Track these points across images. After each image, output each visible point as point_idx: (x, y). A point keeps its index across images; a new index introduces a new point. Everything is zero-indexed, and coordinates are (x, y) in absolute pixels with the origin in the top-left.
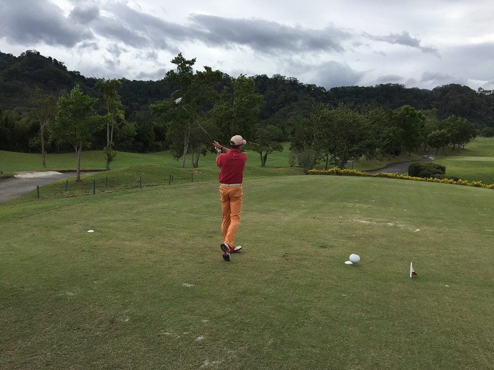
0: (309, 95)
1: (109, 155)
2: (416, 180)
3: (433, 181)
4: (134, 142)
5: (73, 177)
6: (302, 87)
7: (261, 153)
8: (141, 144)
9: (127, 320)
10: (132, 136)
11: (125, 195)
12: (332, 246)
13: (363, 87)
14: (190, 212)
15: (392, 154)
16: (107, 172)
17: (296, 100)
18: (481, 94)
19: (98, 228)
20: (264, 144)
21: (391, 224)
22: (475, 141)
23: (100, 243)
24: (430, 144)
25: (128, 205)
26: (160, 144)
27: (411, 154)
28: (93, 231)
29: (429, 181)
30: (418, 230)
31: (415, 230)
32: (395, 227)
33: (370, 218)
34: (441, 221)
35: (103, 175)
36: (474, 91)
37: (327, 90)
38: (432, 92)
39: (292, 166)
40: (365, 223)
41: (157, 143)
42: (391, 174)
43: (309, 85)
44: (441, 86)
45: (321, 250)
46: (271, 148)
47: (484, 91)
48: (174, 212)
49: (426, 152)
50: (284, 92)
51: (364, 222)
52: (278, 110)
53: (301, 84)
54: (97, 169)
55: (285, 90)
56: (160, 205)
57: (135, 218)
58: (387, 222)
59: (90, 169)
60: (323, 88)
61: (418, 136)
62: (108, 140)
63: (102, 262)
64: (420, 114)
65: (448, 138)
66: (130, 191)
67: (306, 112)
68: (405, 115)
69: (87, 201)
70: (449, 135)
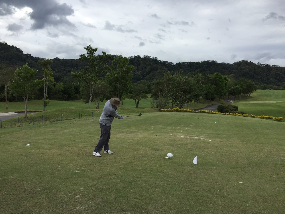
0: (164, 67)
1: (45, 102)
4: (62, 95)
5: (23, 115)
6: (160, 62)
7: (135, 100)
8: (66, 96)
9: (40, 189)
10: (61, 91)
11: (52, 125)
12: (161, 150)
13: (194, 62)
14: (87, 134)
16: (43, 112)
17: (157, 70)
18: (259, 66)
19: (33, 143)
21: (197, 138)
22: (256, 92)
23: (32, 151)
27: (220, 100)
28: (29, 145)
30: (210, 140)
31: (209, 140)
32: (199, 139)
33: (187, 135)
34: (224, 136)
35: (41, 114)
36: (256, 64)
37: (174, 64)
38: (232, 65)
39: (152, 107)
40: (183, 137)
41: (76, 95)
42: (206, 111)
43: (164, 61)
44: (237, 62)
45: (154, 152)
46: (141, 97)
47: (261, 64)
48: (78, 134)
49: (229, 99)
50: (150, 65)
53: (159, 60)
54: (38, 110)
57: (55, 137)
58: (195, 137)
60: (172, 63)
61: (224, 89)
62: (44, 94)
64: (225, 78)
66: (55, 122)
68: (216, 78)
69: (29, 129)
70: (241, 89)
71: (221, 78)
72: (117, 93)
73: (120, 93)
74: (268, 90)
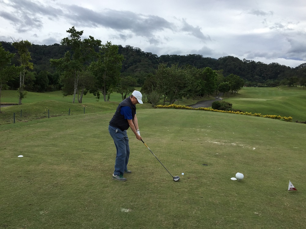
0: (148, 59)
1: (21, 94)
2: (221, 112)
3: (231, 113)
4: (34, 85)
6: (143, 54)
7: (122, 94)
8: (39, 86)
10: (33, 81)
11: (38, 124)
12: (211, 164)
13: (179, 55)
14: (94, 137)
15: (199, 96)
16: (20, 106)
17: (140, 62)
18: (245, 62)
19: (26, 153)
20: (124, 88)
21: (234, 144)
22: (243, 89)
23: (32, 167)
24: (220, 90)
25: (44, 132)
26: (52, 86)
27: (210, 96)
28: (22, 156)
29: (229, 113)
30: (254, 148)
31: (252, 148)
32: (238, 146)
33: (218, 140)
34: (262, 141)
35: (18, 108)
36: (241, 60)
37: (158, 57)
38: (218, 60)
41: (50, 86)
42: (206, 108)
43: (148, 53)
44: (223, 57)
45: (206, 168)
46: (129, 91)
47: (246, 61)
48: (82, 137)
49: (217, 95)
50: (133, 56)
51: (216, 143)
52: (128, 67)
53: (142, 52)
54: (10, 103)
55: (133, 55)
56: (69, 131)
57: (53, 143)
58: (231, 143)
59: (5, 103)
60: (156, 55)
61: (214, 85)
62: (21, 83)
63: (40, 188)
64: (215, 72)
65: (229, 87)
66: (41, 120)
67: (146, 69)
68: (207, 73)
69: (11, 129)
70: (230, 85)
71: (211, 73)
72: (103, 85)
73: (107, 85)
74: (252, 88)
